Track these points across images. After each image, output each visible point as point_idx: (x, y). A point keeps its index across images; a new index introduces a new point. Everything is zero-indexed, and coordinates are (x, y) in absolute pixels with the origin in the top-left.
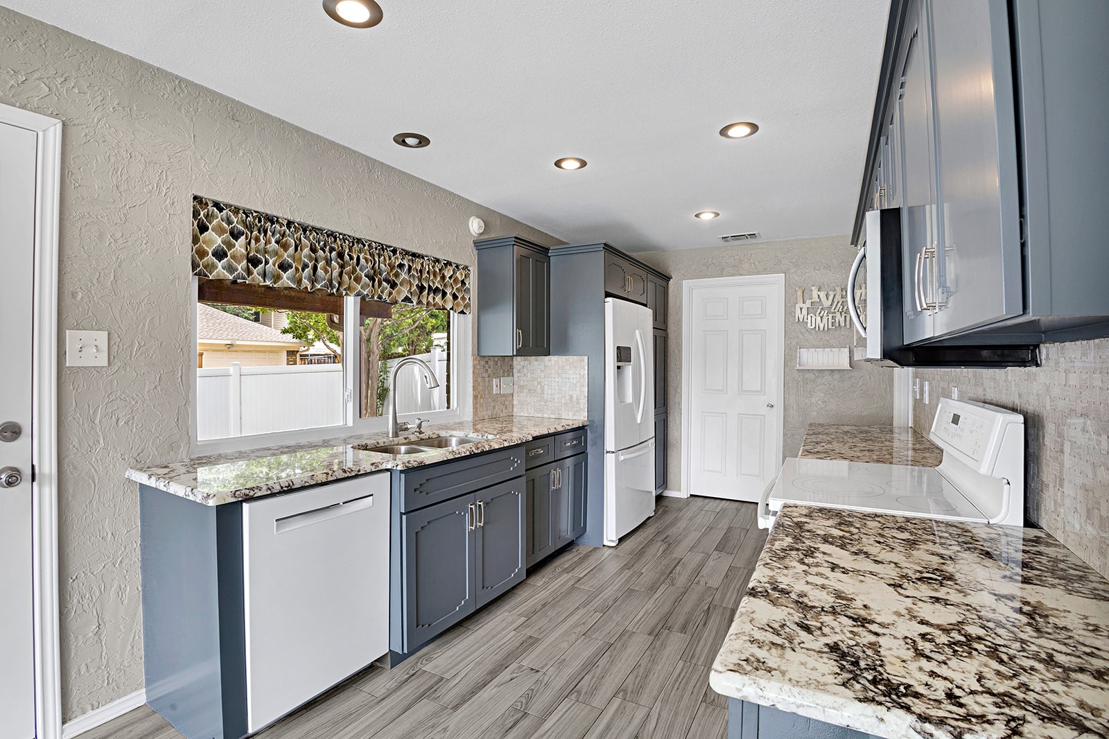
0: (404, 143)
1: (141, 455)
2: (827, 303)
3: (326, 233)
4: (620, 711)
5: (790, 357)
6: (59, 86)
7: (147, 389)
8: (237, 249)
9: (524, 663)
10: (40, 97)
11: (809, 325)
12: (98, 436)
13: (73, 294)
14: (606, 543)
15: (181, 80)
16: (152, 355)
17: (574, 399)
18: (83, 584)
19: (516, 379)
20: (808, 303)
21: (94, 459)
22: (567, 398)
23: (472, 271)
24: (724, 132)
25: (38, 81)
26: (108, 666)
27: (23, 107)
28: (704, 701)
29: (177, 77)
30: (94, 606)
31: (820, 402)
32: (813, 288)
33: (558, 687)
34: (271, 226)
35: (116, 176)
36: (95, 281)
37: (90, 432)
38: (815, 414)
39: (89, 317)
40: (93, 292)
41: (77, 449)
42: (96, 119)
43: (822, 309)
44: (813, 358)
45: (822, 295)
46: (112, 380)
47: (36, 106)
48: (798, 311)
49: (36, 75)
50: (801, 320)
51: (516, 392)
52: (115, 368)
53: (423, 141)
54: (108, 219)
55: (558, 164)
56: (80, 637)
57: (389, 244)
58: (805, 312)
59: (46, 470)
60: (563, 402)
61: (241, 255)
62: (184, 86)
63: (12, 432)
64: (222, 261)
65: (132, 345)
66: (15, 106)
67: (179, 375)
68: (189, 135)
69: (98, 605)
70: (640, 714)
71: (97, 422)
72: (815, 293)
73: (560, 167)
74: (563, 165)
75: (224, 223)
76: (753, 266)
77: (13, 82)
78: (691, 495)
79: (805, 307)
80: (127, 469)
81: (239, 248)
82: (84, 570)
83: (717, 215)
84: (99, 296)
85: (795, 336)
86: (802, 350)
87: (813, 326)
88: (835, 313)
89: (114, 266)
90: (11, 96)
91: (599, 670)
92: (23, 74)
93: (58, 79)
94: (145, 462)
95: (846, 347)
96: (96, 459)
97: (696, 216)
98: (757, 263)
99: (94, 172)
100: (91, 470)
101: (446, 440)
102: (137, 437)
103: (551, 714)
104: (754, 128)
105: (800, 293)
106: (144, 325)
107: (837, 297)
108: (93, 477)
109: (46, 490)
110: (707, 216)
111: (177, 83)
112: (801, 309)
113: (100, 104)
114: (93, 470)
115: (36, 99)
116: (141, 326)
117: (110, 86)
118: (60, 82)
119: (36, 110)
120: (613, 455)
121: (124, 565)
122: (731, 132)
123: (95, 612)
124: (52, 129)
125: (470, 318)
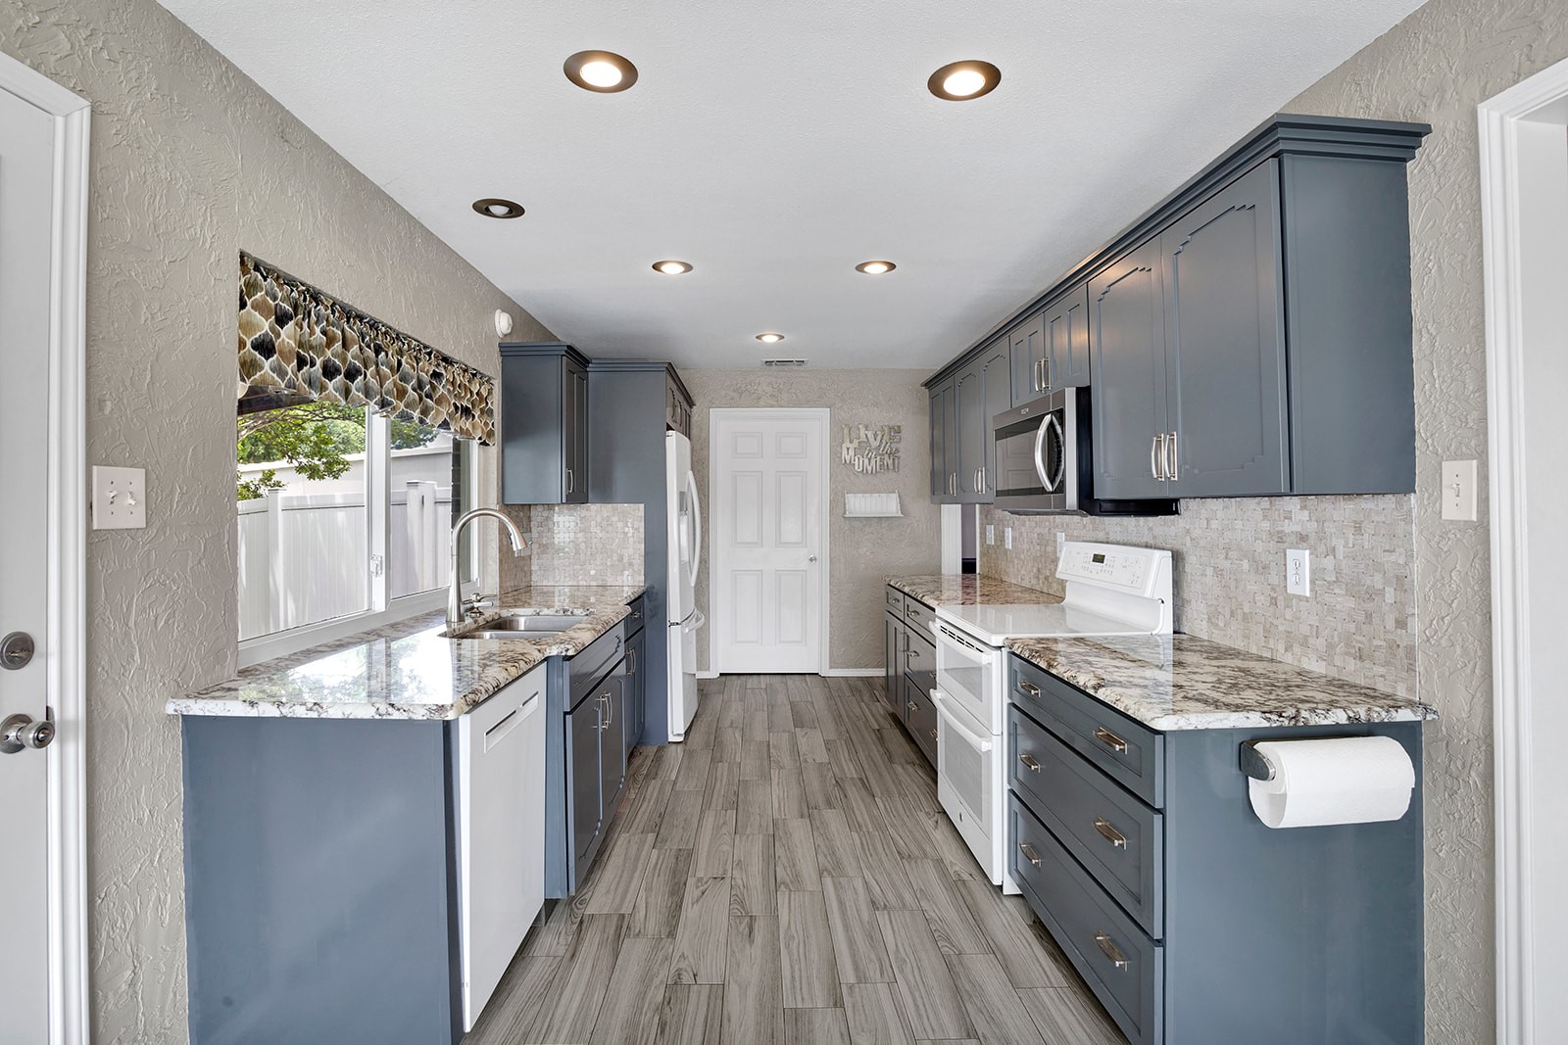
0: (487, 212)
1: (183, 674)
2: (875, 444)
3: (367, 322)
4: (838, 887)
5: (837, 504)
6: (83, 43)
7: (190, 564)
8: (283, 340)
9: (700, 874)
10: (58, 56)
11: (856, 468)
12: (133, 647)
13: (99, 401)
14: (671, 739)
15: (230, 66)
16: (195, 509)
17: (626, 560)
18: (114, 904)
19: (535, 534)
20: (856, 442)
21: (127, 688)
22: (615, 558)
23: (496, 386)
24: (860, 268)
25: (55, 28)
26: (146, 1034)
27: (36, 68)
28: (902, 858)
29: (225, 60)
30: (127, 938)
31: (868, 553)
32: (860, 426)
33: (759, 887)
34: (316, 307)
35: (152, 208)
36: (128, 383)
37: (123, 642)
38: (863, 566)
39: (121, 444)
40: (125, 401)
41: (107, 672)
42: (130, 109)
43: (870, 450)
44: (861, 505)
45: (870, 435)
46: (149, 551)
47: (53, 71)
48: (845, 452)
49: (53, 18)
50: (848, 462)
51: (535, 552)
52: (153, 532)
53: (515, 211)
54: (144, 279)
55: (656, 267)
56: (110, 994)
57: (427, 344)
58: (851, 452)
59: (70, 714)
60: (608, 563)
61: (290, 352)
62: (231, 76)
63: (20, 650)
64: (271, 359)
65: (172, 492)
66: (23, 62)
67: (226, 540)
68: (236, 154)
69: (132, 937)
70: (859, 884)
71: (131, 624)
72: (863, 431)
73: (659, 270)
74: (663, 268)
75: (268, 298)
76: (795, 397)
77: (21, 22)
78: (721, 674)
79: (852, 446)
80: (167, 701)
81: (287, 340)
82: (115, 880)
83: (782, 337)
84: (133, 409)
85: (843, 480)
86: (850, 495)
87: (861, 469)
88: (883, 455)
89: (151, 358)
90: (17, 45)
91: (784, 859)
92: (35, 10)
93: (81, 31)
94: (188, 686)
95: (894, 492)
96: (131, 687)
97: (757, 337)
98: (799, 394)
99: (127, 197)
100: (123, 708)
101: (511, 621)
102: (179, 645)
103: (776, 908)
104: (892, 266)
105: (846, 431)
106: (186, 459)
107: (885, 437)
108: (126, 718)
109: (71, 748)
110: (770, 339)
111: (224, 69)
112: (848, 449)
113: (135, 84)
114: (126, 707)
115: (53, 59)
116: (182, 460)
117: (147, 57)
118: (84, 37)
119: (53, 76)
120: (679, 626)
121: (163, 860)
122: (867, 269)
123: (129, 947)
124: (77, 115)
125: (494, 450)
